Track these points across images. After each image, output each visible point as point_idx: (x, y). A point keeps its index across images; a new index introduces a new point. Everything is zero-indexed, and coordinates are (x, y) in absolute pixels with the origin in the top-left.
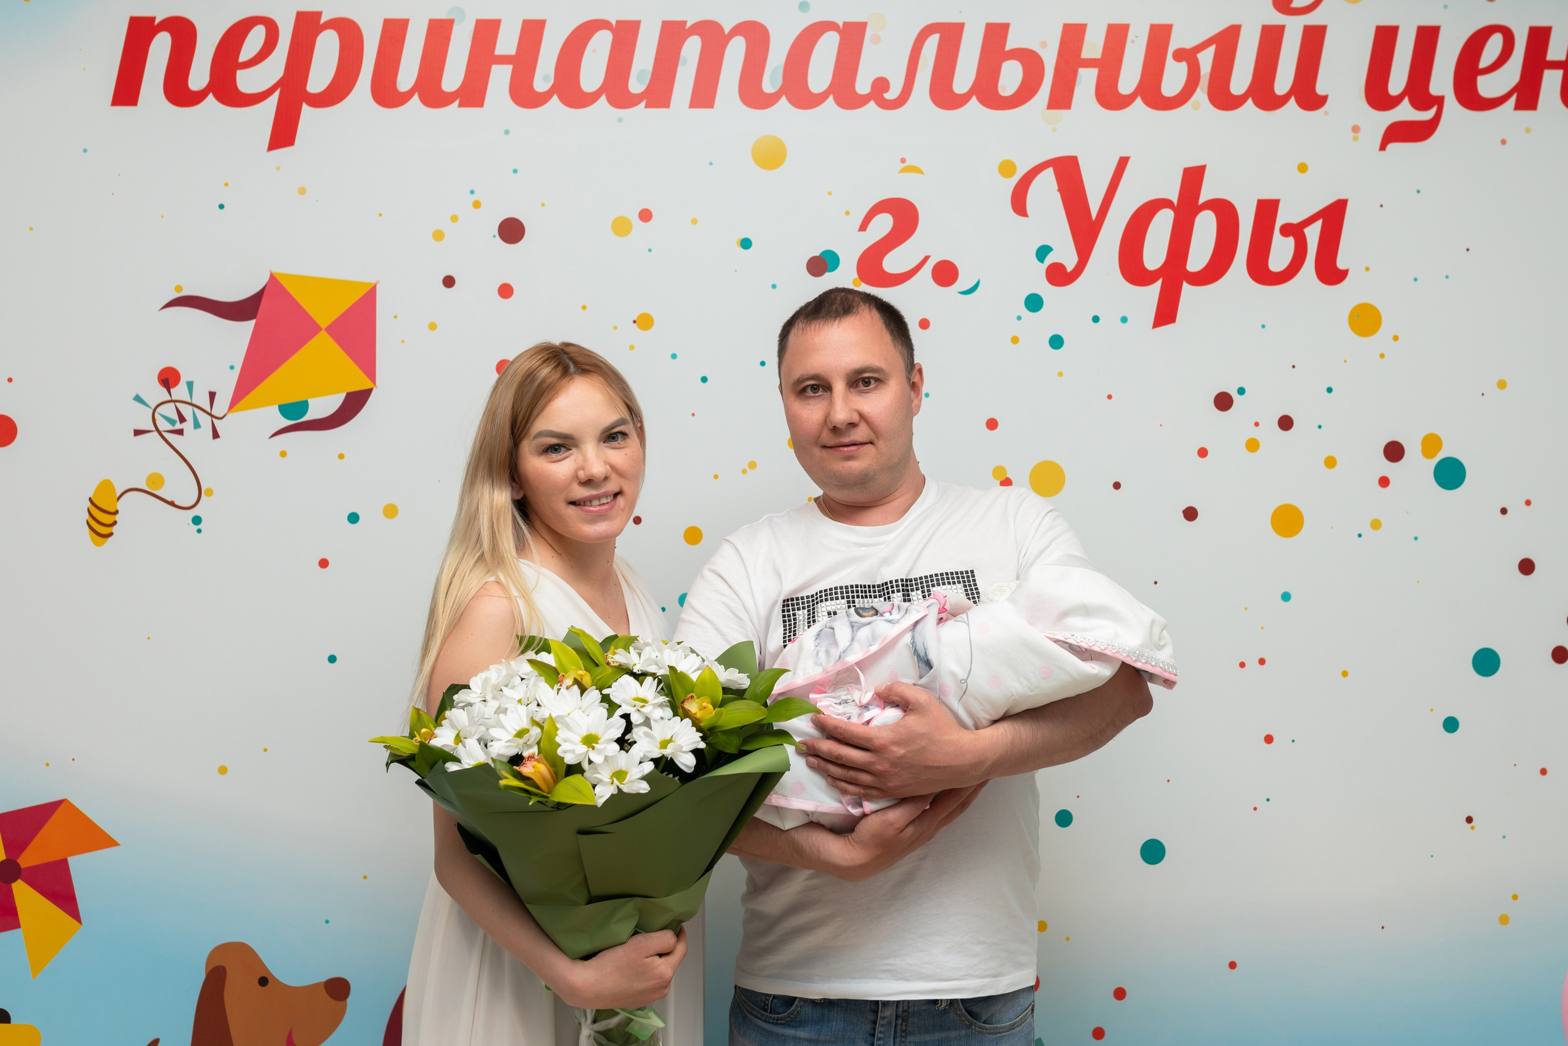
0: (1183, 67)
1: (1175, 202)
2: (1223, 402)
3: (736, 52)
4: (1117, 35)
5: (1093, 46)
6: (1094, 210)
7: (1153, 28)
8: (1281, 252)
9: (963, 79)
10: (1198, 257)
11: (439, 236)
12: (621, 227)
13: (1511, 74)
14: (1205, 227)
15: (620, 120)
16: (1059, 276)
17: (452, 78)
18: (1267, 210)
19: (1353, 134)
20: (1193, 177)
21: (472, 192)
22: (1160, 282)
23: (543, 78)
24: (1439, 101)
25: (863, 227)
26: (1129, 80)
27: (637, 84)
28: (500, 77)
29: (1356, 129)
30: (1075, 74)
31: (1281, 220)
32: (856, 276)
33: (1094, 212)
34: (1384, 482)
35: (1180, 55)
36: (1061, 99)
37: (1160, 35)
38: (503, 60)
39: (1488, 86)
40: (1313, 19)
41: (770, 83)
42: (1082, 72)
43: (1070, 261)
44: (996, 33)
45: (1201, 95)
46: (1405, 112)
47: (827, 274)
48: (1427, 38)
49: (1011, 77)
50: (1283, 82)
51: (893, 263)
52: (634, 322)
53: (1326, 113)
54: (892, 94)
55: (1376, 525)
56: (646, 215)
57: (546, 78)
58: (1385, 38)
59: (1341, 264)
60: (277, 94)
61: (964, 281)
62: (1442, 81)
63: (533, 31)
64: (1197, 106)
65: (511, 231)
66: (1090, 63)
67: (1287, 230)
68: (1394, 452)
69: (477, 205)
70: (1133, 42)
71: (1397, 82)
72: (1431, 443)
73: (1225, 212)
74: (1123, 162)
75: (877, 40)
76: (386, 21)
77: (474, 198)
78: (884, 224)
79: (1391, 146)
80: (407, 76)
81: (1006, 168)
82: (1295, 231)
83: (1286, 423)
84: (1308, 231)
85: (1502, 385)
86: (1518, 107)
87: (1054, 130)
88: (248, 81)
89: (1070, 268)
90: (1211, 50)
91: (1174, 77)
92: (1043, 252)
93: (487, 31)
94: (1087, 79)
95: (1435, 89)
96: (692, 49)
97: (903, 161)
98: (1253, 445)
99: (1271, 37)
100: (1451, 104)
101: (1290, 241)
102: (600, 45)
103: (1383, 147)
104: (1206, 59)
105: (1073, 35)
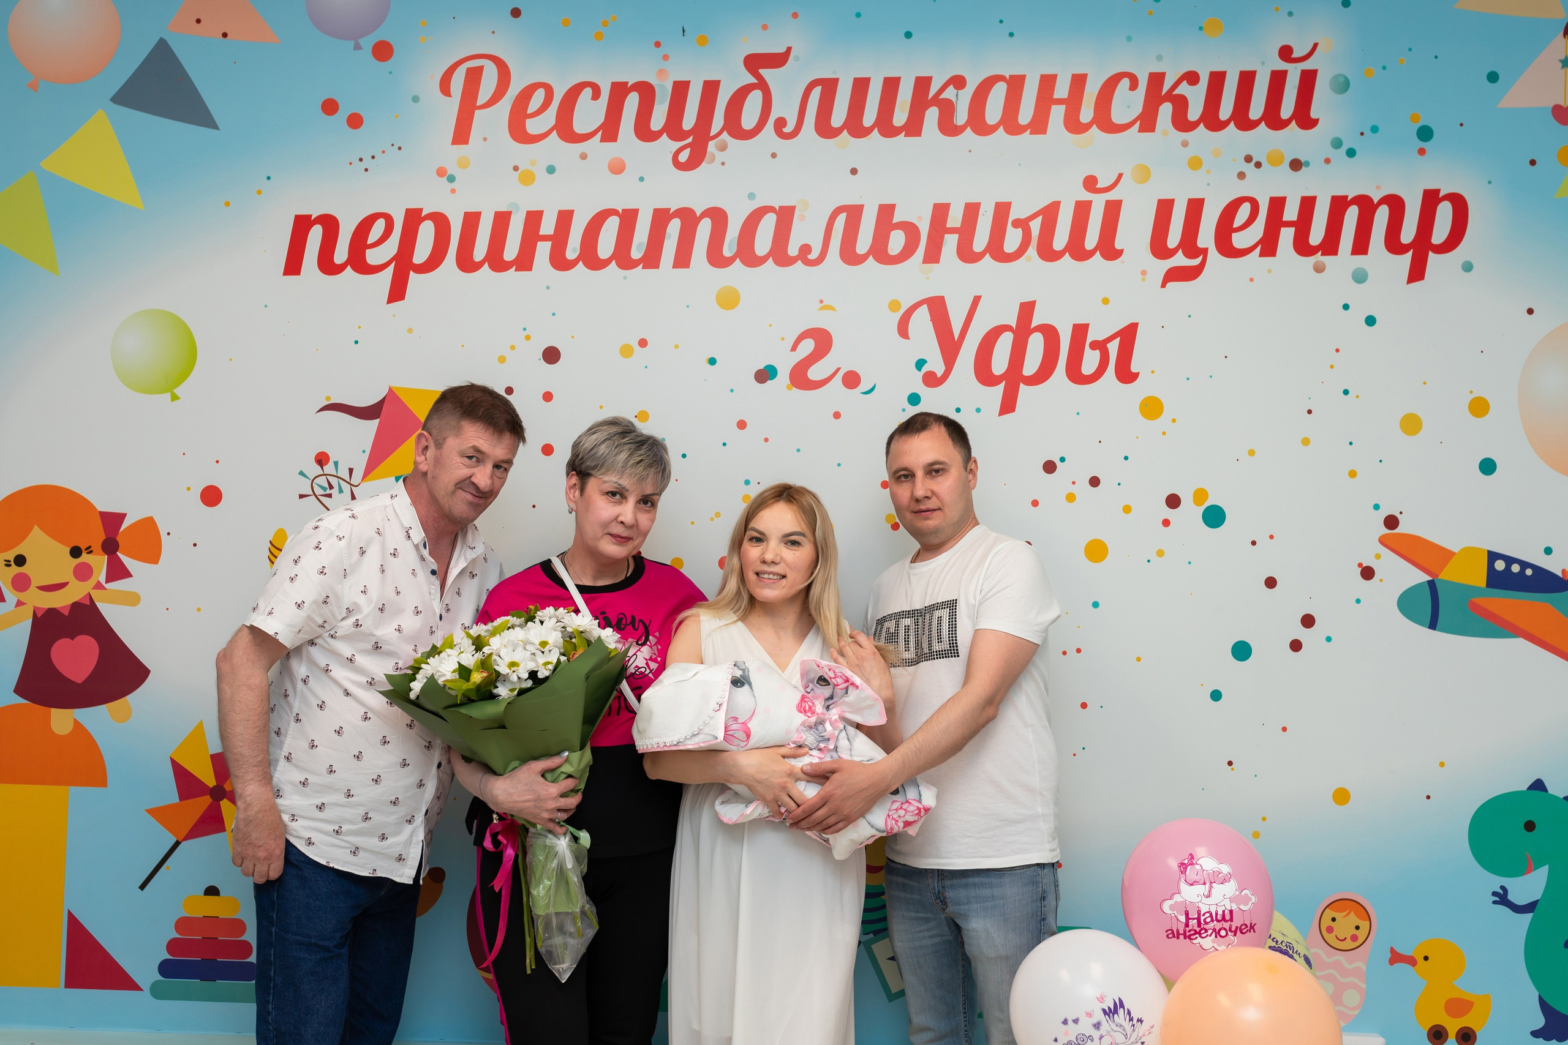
0: (1019, 231)
1: (1014, 328)
2: (1050, 467)
3: (704, 229)
4: (972, 211)
5: (955, 219)
6: (956, 334)
7: (998, 205)
8: (1090, 361)
9: (863, 244)
10: (1031, 366)
11: (502, 359)
12: (626, 351)
13: (1257, 230)
14: (1036, 345)
15: (625, 278)
16: (932, 380)
17: (511, 252)
18: (1080, 331)
19: (1142, 277)
20: (1027, 309)
21: (525, 329)
22: (1004, 382)
23: (572, 251)
24: (1204, 252)
25: (794, 348)
26: (980, 242)
27: (636, 253)
28: (543, 250)
29: (1144, 273)
30: (942, 238)
31: (1091, 337)
32: (789, 382)
33: (956, 335)
34: (1166, 523)
35: (1017, 223)
36: (933, 256)
37: (1002, 210)
38: (545, 238)
39: (1240, 240)
40: (1112, 196)
41: (728, 250)
42: (947, 236)
43: (939, 370)
44: (886, 211)
45: (1032, 251)
46: (1180, 260)
47: (768, 381)
48: (1195, 207)
49: (897, 241)
50: (1091, 240)
51: (815, 372)
52: (636, 417)
53: (1123, 262)
54: (813, 256)
55: (1160, 553)
56: (643, 343)
57: (574, 250)
58: (1165, 208)
59: (1134, 369)
60: (392, 266)
61: (864, 386)
62: (1206, 237)
63: (565, 218)
64: (1029, 259)
65: (551, 355)
66: (952, 231)
67: (1095, 345)
68: (1173, 501)
69: (528, 338)
70: (983, 215)
71: (1174, 238)
72: (1200, 495)
73: (1050, 333)
74: (977, 300)
75: (802, 218)
76: (466, 214)
77: (526, 333)
78: (808, 346)
79: (1170, 285)
80: (480, 251)
81: (894, 305)
82: (1100, 346)
83: (1095, 482)
84: (1108, 345)
85: (1252, 453)
86: (1262, 255)
87: (928, 278)
88: (373, 257)
89: (939, 374)
90: (1039, 219)
91: (1012, 240)
92: (920, 364)
93: (534, 218)
94: (951, 242)
95: (1201, 243)
96: (674, 227)
97: (821, 302)
98: (1071, 498)
99: (1082, 210)
100: (1213, 254)
101: (1097, 353)
102: (611, 229)
103: (1163, 285)
104: (1036, 226)
105: (940, 211)
